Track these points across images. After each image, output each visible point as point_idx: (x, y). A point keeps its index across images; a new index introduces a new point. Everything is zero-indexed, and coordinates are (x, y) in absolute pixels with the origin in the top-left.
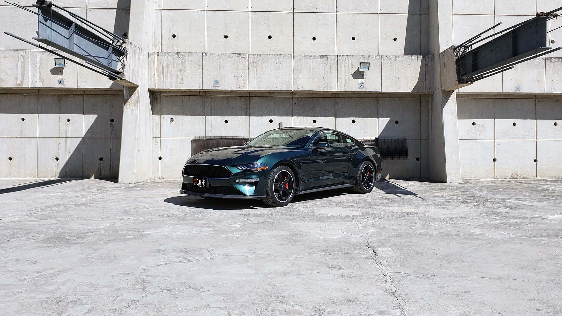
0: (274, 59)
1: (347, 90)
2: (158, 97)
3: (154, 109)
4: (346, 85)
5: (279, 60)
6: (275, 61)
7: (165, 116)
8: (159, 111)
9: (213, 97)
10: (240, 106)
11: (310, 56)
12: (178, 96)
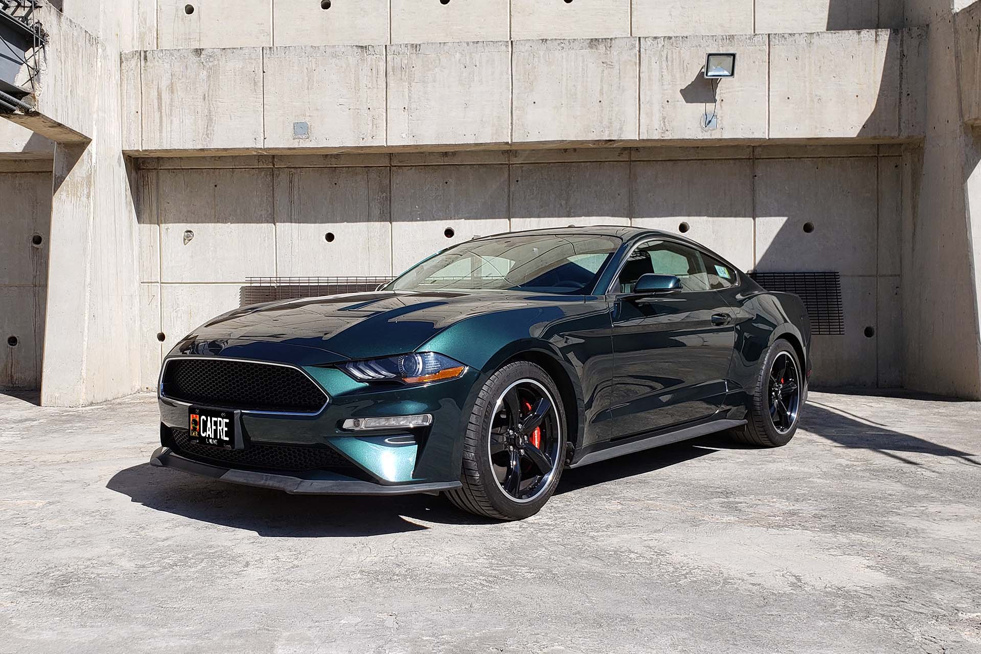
0: (458, 55)
1: (668, 136)
2: (152, 175)
3: (142, 207)
4: (664, 122)
5: (471, 58)
6: (459, 60)
7: (170, 225)
8: (155, 212)
9: (292, 170)
10: (366, 193)
11: (559, 42)
12: (203, 170)
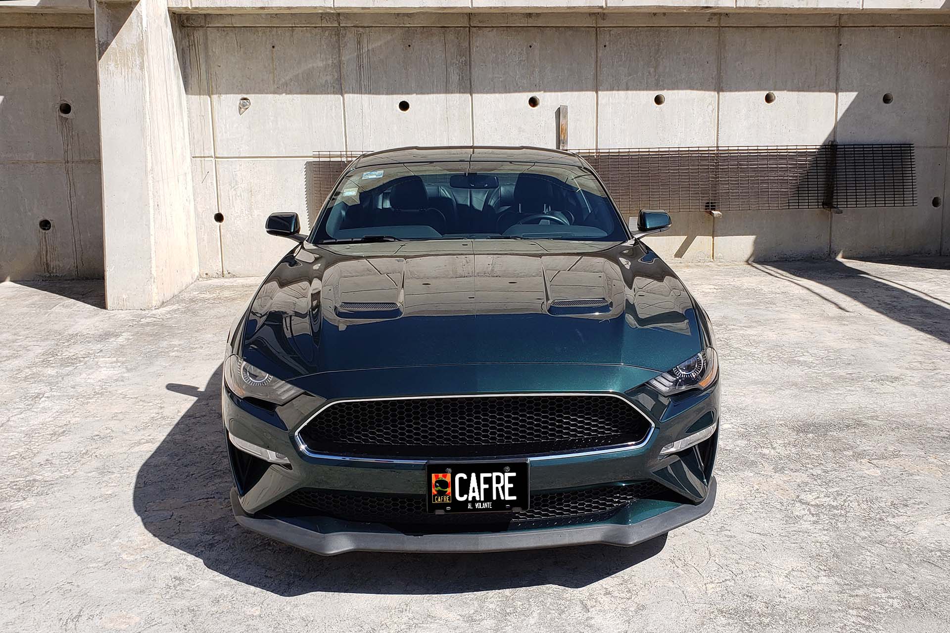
2: (199, 35)
3: (188, 70)
9: (360, 29)
10: (443, 56)
12: (259, 29)
